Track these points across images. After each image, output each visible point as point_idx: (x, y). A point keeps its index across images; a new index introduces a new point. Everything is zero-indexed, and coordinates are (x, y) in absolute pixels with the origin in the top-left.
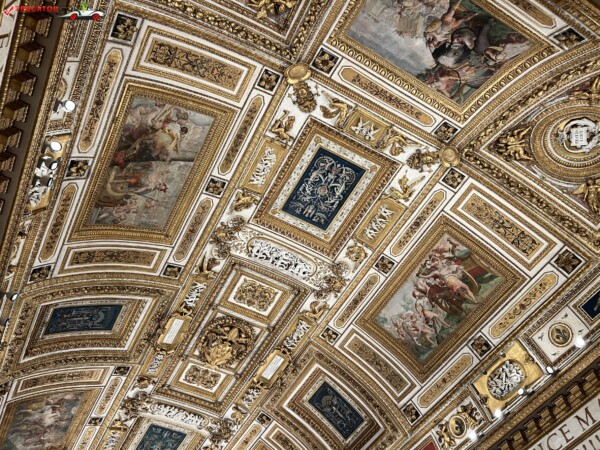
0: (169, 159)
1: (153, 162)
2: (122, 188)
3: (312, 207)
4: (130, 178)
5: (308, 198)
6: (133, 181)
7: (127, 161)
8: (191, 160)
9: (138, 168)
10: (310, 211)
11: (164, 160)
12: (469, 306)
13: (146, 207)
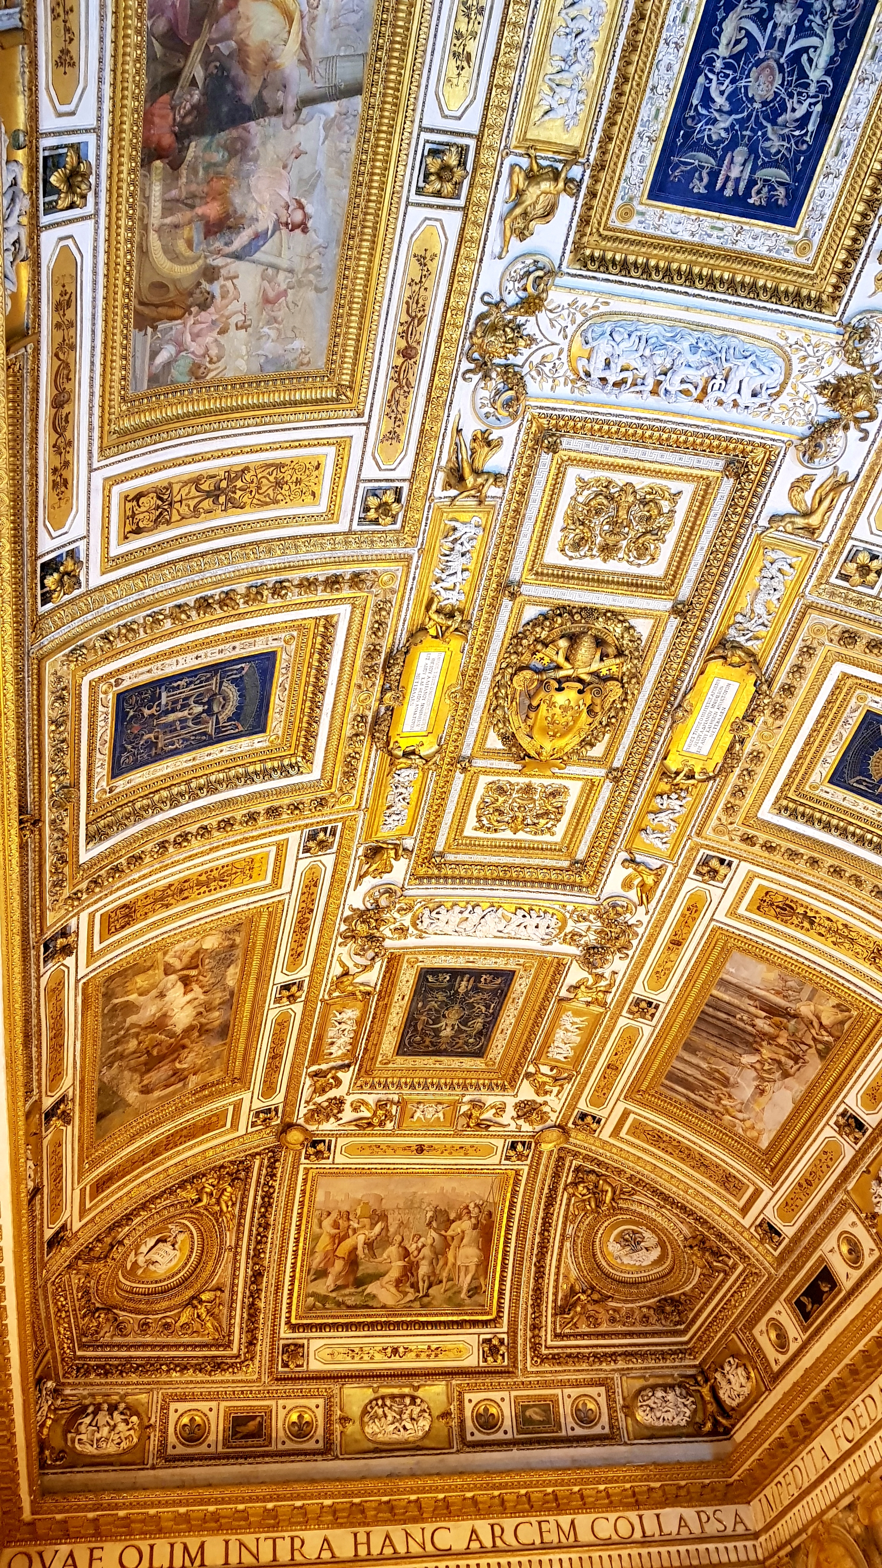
0: (291, 103)
1: (252, 124)
2: (190, 244)
3: (740, 154)
4: (205, 198)
5: (725, 122)
6: (212, 210)
7: (183, 135)
8: (354, 90)
9: (218, 157)
10: (735, 173)
11: (280, 111)
13: (267, 301)
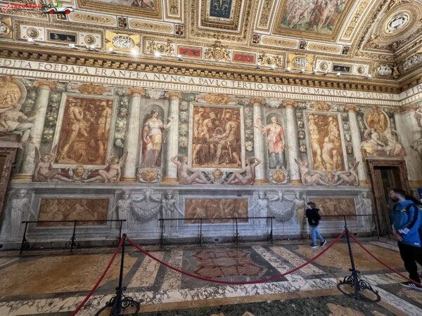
12: (315, 29)
